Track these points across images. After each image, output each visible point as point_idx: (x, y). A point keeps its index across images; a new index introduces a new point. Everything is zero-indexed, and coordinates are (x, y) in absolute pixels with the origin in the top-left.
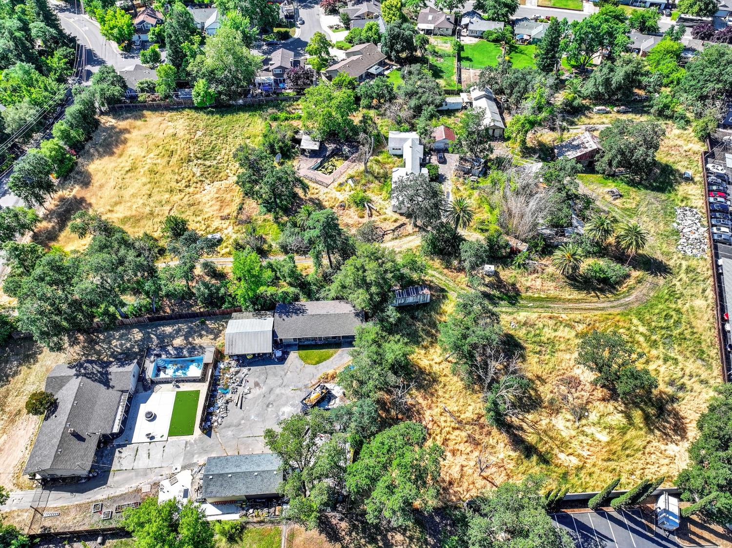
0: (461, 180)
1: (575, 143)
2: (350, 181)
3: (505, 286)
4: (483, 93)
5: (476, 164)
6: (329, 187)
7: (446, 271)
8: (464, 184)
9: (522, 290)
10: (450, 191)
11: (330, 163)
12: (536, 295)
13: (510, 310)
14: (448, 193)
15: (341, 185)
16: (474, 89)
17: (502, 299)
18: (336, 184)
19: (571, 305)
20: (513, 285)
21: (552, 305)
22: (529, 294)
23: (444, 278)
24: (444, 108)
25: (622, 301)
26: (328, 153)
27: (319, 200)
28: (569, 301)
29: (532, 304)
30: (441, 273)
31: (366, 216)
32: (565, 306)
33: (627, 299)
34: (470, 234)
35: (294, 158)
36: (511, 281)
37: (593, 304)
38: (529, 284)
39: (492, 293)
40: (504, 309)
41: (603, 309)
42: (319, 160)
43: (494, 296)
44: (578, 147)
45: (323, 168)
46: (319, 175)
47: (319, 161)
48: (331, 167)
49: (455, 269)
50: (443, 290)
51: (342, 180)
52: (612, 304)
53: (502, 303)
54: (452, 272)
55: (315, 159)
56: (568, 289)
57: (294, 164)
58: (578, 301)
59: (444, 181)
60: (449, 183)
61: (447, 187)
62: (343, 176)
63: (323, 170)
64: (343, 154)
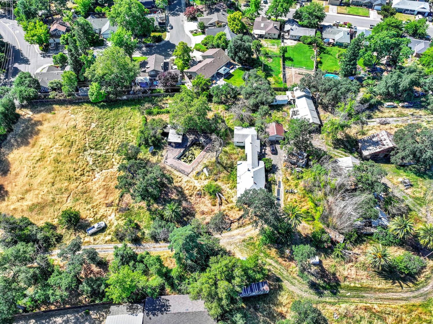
0: (289, 170)
1: (375, 139)
2: (205, 170)
3: (327, 275)
4: (304, 93)
5: (300, 157)
6: (190, 176)
7: (280, 260)
8: (291, 174)
9: (341, 279)
10: (281, 180)
11: (190, 152)
12: (352, 285)
13: (332, 300)
14: (279, 182)
15: (198, 173)
16: (297, 90)
17: (325, 288)
18: (195, 173)
19: (381, 295)
20: (334, 274)
21: (366, 295)
22: (347, 283)
23: (279, 267)
24: (275, 103)
25: (422, 291)
26: (189, 144)
27: (181, 188)
28: (380, 290)
29: (349, 294)
30: (277, 262)
31: (217, 204)
32: (377, 296)
33: (425, 289)
35: (163, 149)
36: (332, 270)
37: (398, 294)
38: (346, 273)
39: (317, 282)
40: (328, 299)
41: (407, 299)
42: (182, 150)
43: (319, 285)
44: (376, 144)
45: (185, 156)
46: (182, 164)
47: (182, 151)
48: (191, 156)
49: (287, 258)
50: (278, 280)
51: (199, 168)
52: (412, 295)
53: (326, 292)
54: (286, 261)
55: (179, 149)
56: (377, 278)
57: (163, 154)
58: (385, 291)
59: (276, 171)
60: (280, 173)
61: (279, 176)
62: (199, 165)
63: (185, 158)
64: (200, 143)
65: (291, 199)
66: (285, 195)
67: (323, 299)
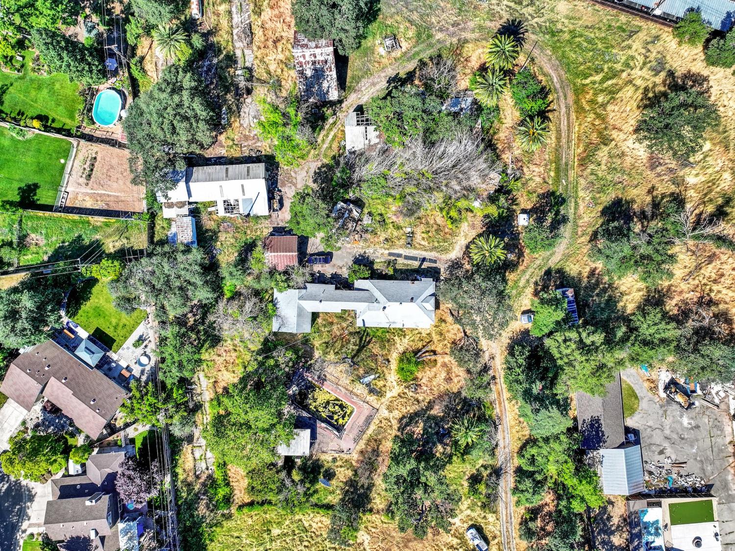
0: (367, 236)
2: (367, 380)
3: (541, 206)
4: (182, 183)
5: (346, 215)
6: (377, 406)
7: (521, 268)
8: (375, 233)
9: (545, 188)
10: (387, 252)
11: (321, 409)
12: (552, 174)
13: (572, 205)
14: (390, 254)
15: (372, 391)
17: (557, 213)
18: (372, 399)
19: (564, 141)
20: (540, 196)
21: (564, 160)
22: (551, 181)
23: (530, 270)
25: (558, 86)
26: (305, 414)
27: (402, 419)
28: (558, 138)
29: (563, 181)
30: (524, 271)
31: (433, 358)
32: (565, 146)
33: (555, 80)
34: (462, 234)
35: (319, 460)
36: (534, 198)
37: (562, 118)
38: (538, 180)
39: (550, 221)
40: (572, 211)
41: (568, 107)
42: (320, 425)
43: (553, 219)
45: (332, 418)
46: (352, 424)
47: (323, 425)
48: (330, 408)
49: (519, 258)
50: (548, 273)
51: (360, 389)
52: (562, 98)
53: (562, 212)
54: (523, 261)
55: (319, 430)
57: (330, 459)
58: (559, 131)
59: (368, 258)
60: (372, 251)
61: (379, 255)
62: (355, 391)
63: (336, 417)
64: (300, 394)
65: (423, 239)
66: (415, 248)
67: (571, 217)
